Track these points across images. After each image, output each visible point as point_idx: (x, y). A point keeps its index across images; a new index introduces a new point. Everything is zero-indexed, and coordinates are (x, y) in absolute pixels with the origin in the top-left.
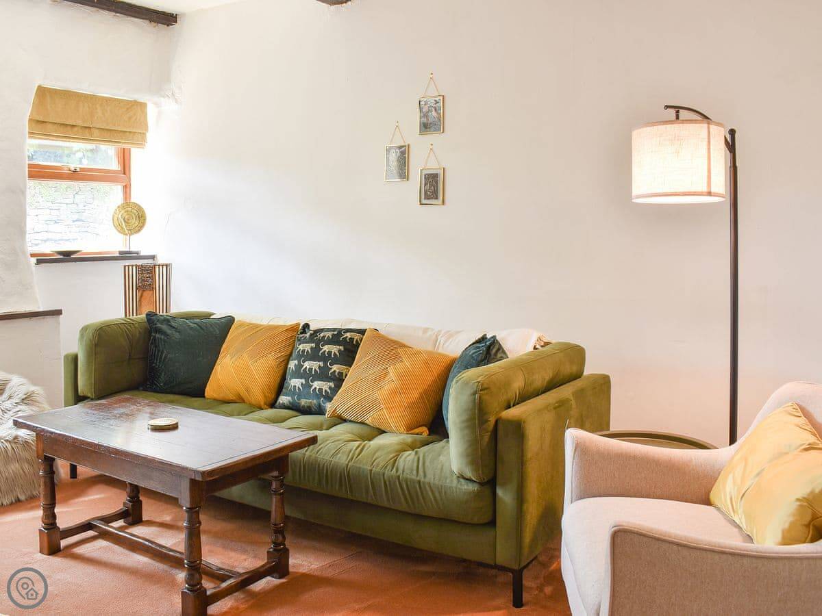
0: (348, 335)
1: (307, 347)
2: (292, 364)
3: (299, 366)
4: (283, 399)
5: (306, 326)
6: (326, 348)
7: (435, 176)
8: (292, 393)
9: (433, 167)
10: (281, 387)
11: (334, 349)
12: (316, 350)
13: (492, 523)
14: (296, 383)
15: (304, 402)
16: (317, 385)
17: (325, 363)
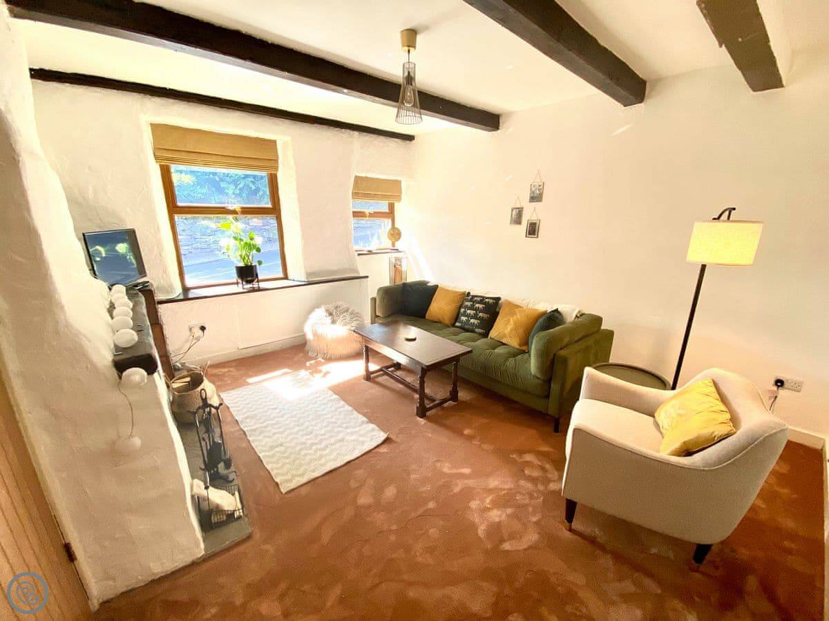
0: (487, 300)
1: (469, 304)
2: (462, 310)
3: (465, 312)
4: (457, 324)
5: (469, 293)
6: (477, 305)
7: (535, 224)
8: (461, 322)
9: (534, 219)
10: (457, 318)
11: (481, 306)
12: (473, 305)
13: (548, 397)
14: (464, 318)
15: (466, 327)
16: (472, 321)
17: (476, 311)
